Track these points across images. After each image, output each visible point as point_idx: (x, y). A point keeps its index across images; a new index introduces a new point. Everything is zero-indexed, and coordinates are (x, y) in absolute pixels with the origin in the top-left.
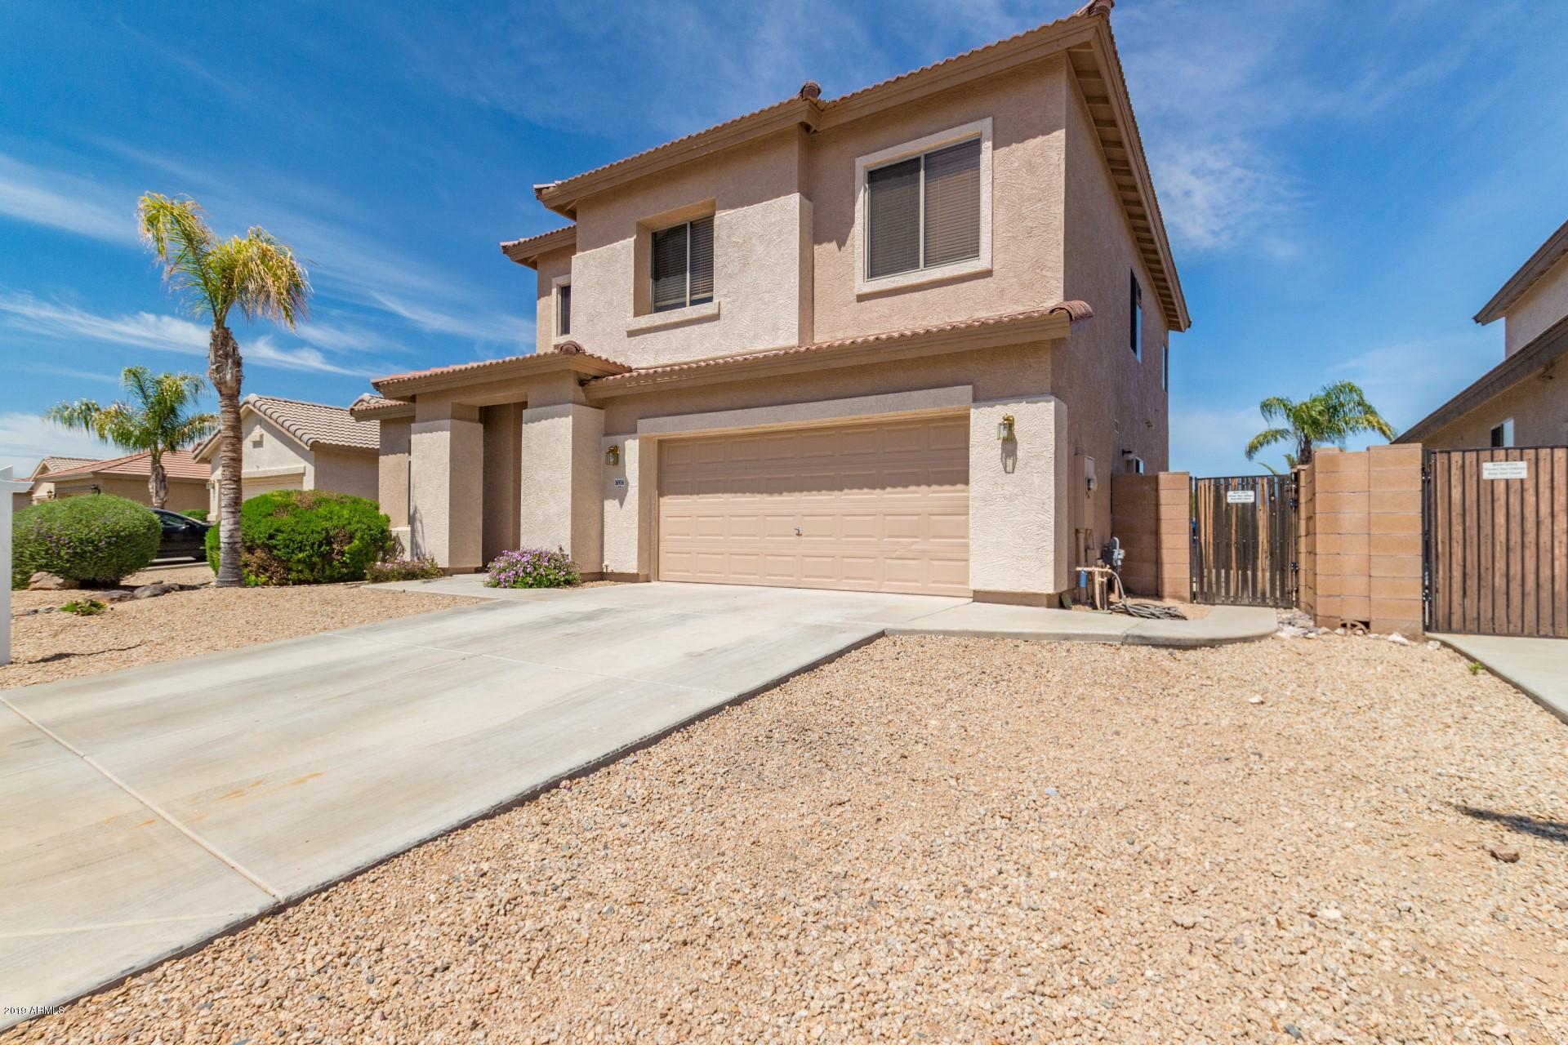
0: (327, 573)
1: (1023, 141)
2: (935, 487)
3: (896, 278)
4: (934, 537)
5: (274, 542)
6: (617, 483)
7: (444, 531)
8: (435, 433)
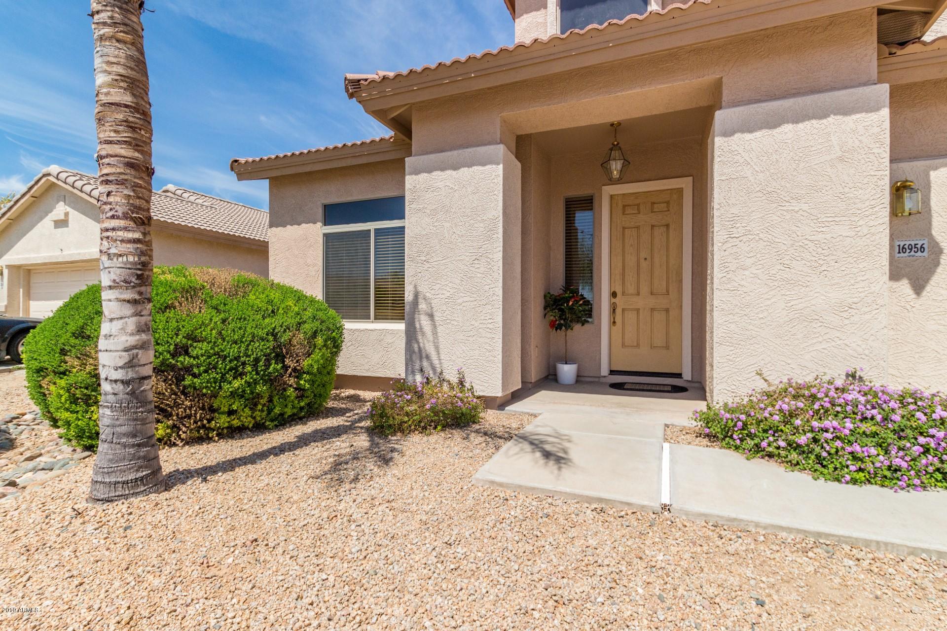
0: (277, 410)
5: (187, 360)
7: (489, 335)
8: (466, 169)
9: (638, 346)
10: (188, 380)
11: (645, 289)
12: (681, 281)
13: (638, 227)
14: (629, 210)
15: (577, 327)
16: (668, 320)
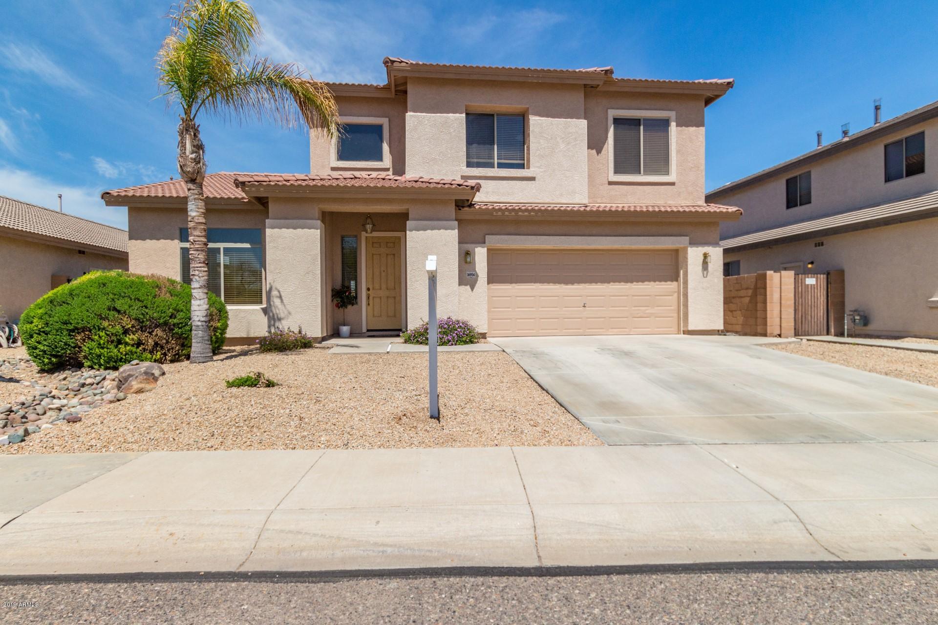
1: (688, 126)
2: (657, 283)
3: (629, 177)
4: (657, 306)
6: (469, 275)
7: (314, 309)
8: (300, 229)
9: (381, 316)
10: (176, 330)
11: (384, 286)
12: (401, 283)
13: (380, 255)
14: (375, 245)
15: (350, 307)
16: (395, 302)
